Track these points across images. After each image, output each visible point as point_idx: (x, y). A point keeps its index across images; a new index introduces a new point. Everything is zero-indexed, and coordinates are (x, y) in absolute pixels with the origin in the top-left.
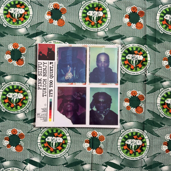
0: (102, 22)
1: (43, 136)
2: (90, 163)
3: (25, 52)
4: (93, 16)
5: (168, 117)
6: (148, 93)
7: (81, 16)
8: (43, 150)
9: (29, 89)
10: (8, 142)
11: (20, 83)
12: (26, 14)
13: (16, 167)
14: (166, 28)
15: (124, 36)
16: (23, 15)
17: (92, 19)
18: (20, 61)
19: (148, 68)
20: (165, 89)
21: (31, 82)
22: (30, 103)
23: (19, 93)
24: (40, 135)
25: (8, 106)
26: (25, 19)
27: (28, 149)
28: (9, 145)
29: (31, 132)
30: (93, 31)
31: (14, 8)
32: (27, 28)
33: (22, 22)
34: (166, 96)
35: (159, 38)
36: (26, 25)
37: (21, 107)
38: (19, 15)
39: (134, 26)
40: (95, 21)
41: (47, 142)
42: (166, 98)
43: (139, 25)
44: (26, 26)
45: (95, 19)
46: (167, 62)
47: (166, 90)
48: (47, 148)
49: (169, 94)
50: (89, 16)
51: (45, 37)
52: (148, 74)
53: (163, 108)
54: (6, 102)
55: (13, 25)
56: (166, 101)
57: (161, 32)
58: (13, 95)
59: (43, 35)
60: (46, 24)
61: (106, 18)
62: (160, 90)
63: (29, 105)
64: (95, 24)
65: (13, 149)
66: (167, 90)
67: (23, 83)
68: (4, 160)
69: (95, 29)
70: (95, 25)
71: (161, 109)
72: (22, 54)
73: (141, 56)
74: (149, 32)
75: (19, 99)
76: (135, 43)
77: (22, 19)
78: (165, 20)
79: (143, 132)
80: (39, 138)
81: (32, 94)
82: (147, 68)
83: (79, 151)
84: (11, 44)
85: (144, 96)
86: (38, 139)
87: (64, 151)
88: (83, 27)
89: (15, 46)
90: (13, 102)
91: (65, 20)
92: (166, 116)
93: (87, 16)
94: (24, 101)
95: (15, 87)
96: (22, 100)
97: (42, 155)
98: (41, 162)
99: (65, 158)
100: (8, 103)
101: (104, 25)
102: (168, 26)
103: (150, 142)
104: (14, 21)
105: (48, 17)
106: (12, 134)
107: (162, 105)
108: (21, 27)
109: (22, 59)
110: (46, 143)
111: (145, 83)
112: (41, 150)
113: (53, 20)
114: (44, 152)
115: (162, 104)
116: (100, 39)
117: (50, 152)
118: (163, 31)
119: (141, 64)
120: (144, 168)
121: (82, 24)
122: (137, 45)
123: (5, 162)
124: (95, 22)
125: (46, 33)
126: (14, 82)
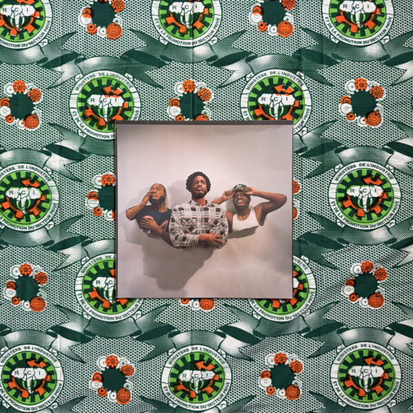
0: (201, 25)
1: (86, 276)
2: (187, 331)
3: (41, 100)
4: (182, 14)
5: (353, 227)
6: (309, 177)
7: (157, 14)
8: (88, 306)
9: (53, 178)
10: (14, 291)
11: (34, 166)
12: (39, 17)
13: (34, 344)
14: (344, 30)
15: (251, 53)
16: (32, 19)
17: (181, 20)
18: (29, 118)
19: (307, 122)
20: (345, 166)
21: (55, 162)
22: (56, 209)
23: (32, 188)
24: (80, 274)
25: (10, 216)
26: (37, 27)
27: (57, 306)
28: (16, 299)
29: (62, 269)
30: (184, 45)
31: (11, 6)
32: (41, 48)
33: (31, 34)
34: (348, 180)
35: (330, 55)
36: (39, 40)
37: (37, 217)
38: (23, 19)
39: (272, 30)
40: (188, 23)
41: (95, 290)
42: (348, 185)
43: (284, 28)
44: (40, 42)
45: (187, 19)
46: (350, 106)
47: (348, 168)
48: (96, 302)
49: (355, 177)
50: (174, 14)
51: (81, 64)
52: (307, 136)
53: (343, 208)
54: (5, 208)
55: (11, 43)
56: (349, 192)
57: (333, 40)
58: (20, 192)
59: (78, 61)
60: (81, 35)
61: (210, 15)
62: (334, 167)
63: (54, 213)
64: (188, 30)
65: (26, 305)
66: (351, 167)
67: (39, 167)
68: (8, 329)
69: (187, 41)
70: (189, 32)
71: (338, 209)
72: (34, 103)
73: (291, 96)
74: (308, 42)
75: (32, 200)
76: (276, 68)
77: (29, 27)
78: (342, 13)
79: (299, 259)
80: (79, 281)
81: (58, 189)
82: (303, 122)
83: (164, 306)
84: (10, 83)
85: (299, 183)
86: (76, 283)
87: (133, 306)
88: (161, 38)
89: (19, 86)
90: (21, 208)
91: (121, 25)
92: (350, 225)
93: (169, 14)
94: (44, 205)
95: (23, 176)
96: (39, 202)
97: (85, 316)
98: (85, 331)
99: (135, 321)
100: (9, 209)
101: (208, 31)
102: (350, 27)
103: (316, 281)
104: (13, 33)
105: (85, 21)
106: (21, 275)
107: (341, 200)
108: (29, 46)
109: (35, 114)
110: (93, 291)
111: (300, 154)
112: (83, 306)
113: (97, 27)
114: (89, 309)
115: (339, 198)
116: (200, 62)
117: (102, 309)
118: (339, 39)
119: (291, 114)
120: (303, 335)
121: (159, 31)
122: (281, 71)
123: (10, 334)
124: (188, 26)
125: (82, 57)
126: (21, 165)
